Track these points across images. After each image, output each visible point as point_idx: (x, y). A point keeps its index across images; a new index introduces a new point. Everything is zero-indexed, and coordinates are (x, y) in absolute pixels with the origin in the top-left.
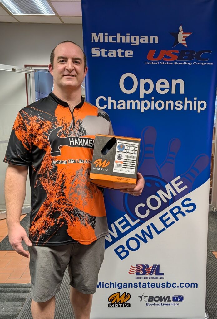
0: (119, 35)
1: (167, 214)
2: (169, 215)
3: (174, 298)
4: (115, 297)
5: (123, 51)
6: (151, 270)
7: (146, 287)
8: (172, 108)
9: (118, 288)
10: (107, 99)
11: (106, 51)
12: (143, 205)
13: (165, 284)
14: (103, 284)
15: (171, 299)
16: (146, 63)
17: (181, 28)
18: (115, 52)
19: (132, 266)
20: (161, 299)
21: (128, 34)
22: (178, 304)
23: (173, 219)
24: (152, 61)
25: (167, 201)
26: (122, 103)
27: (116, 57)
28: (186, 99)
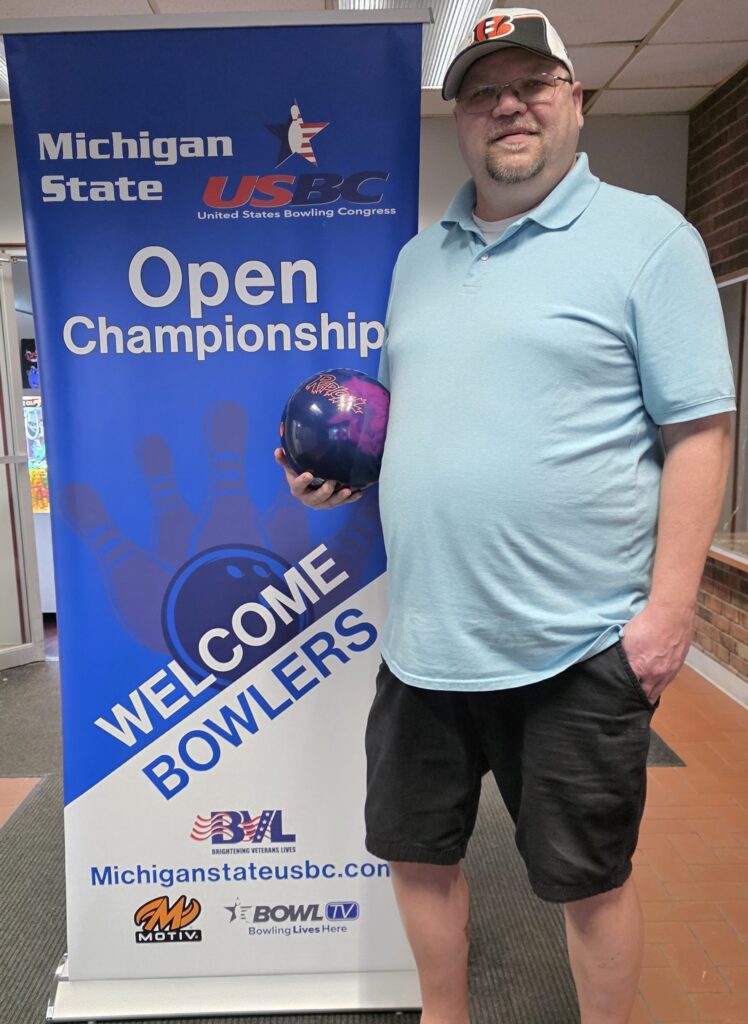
0: (117, 136)
1: (294, 656)
2: (303, 660)
3: (330, 910)
4: (156, 910)
5: (133, 183)
6: (256, 828)
7: (244, 878)
8: (287, 347)
9: (163, 885)
10: (96, 323)
11: (84, 183)
12: (222, 633)
13: (300, 868)
14: (116, 873)
15: (322, 912)
16: (202, 216)
17: (295, 111)
18: (108, 187)
19: (199, 817)
20: (290, 913)
21: (142, 134)
22: (344, 929)
23: (312, 672)
24: (219, 211)
25: (292, 620)
26: (139, 334)
27: (113, 199)
28: (324, 317)
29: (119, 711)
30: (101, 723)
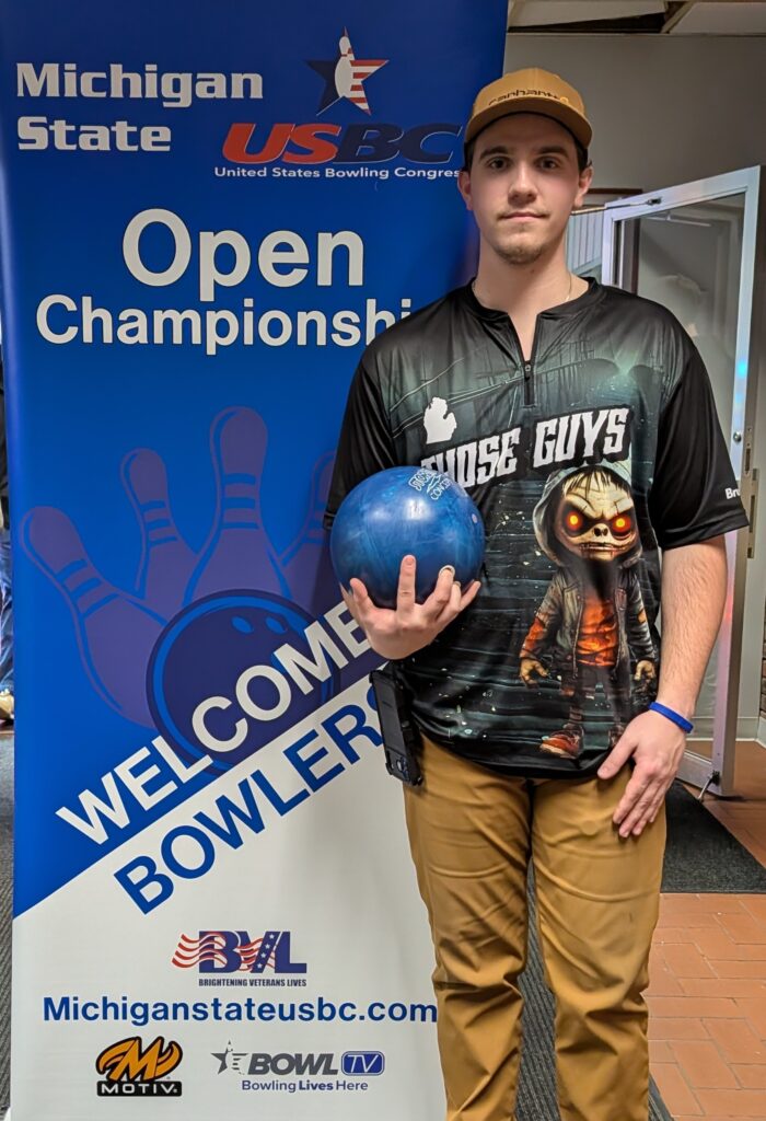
0: (116, 69)
1: (313, 735)
2: (324, 740)
3: (347, 1061)
4: (124, 1054)
5: (134, 129)
6: (256, 953)
7: (239, 1017)
8: (321, 340)
9: (135, 1023)
10: (79, 304)
11: (73, 128)
12: (223, 703)
13: (311, 1006)
14: (76, 1006)
15: (337, 1064)
16: (220, 172)
17: (345, 44)
18: (103, 133)
19: (184, 937)
20: (296, 1064)
21: (149, 67)
22: (364, 1086)
23: (335, 756)
24: (242, 166)
25: (312, 689)
26: (133, 319)
27: (108, 149)
28: (371, 304)
29: (88, 799)
30: (64, 813)
